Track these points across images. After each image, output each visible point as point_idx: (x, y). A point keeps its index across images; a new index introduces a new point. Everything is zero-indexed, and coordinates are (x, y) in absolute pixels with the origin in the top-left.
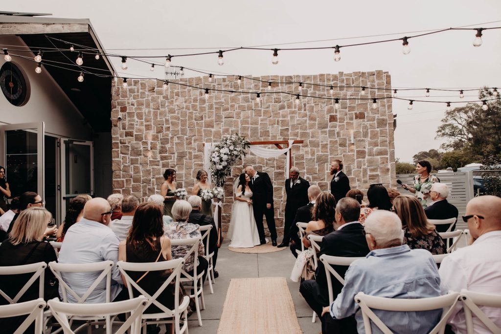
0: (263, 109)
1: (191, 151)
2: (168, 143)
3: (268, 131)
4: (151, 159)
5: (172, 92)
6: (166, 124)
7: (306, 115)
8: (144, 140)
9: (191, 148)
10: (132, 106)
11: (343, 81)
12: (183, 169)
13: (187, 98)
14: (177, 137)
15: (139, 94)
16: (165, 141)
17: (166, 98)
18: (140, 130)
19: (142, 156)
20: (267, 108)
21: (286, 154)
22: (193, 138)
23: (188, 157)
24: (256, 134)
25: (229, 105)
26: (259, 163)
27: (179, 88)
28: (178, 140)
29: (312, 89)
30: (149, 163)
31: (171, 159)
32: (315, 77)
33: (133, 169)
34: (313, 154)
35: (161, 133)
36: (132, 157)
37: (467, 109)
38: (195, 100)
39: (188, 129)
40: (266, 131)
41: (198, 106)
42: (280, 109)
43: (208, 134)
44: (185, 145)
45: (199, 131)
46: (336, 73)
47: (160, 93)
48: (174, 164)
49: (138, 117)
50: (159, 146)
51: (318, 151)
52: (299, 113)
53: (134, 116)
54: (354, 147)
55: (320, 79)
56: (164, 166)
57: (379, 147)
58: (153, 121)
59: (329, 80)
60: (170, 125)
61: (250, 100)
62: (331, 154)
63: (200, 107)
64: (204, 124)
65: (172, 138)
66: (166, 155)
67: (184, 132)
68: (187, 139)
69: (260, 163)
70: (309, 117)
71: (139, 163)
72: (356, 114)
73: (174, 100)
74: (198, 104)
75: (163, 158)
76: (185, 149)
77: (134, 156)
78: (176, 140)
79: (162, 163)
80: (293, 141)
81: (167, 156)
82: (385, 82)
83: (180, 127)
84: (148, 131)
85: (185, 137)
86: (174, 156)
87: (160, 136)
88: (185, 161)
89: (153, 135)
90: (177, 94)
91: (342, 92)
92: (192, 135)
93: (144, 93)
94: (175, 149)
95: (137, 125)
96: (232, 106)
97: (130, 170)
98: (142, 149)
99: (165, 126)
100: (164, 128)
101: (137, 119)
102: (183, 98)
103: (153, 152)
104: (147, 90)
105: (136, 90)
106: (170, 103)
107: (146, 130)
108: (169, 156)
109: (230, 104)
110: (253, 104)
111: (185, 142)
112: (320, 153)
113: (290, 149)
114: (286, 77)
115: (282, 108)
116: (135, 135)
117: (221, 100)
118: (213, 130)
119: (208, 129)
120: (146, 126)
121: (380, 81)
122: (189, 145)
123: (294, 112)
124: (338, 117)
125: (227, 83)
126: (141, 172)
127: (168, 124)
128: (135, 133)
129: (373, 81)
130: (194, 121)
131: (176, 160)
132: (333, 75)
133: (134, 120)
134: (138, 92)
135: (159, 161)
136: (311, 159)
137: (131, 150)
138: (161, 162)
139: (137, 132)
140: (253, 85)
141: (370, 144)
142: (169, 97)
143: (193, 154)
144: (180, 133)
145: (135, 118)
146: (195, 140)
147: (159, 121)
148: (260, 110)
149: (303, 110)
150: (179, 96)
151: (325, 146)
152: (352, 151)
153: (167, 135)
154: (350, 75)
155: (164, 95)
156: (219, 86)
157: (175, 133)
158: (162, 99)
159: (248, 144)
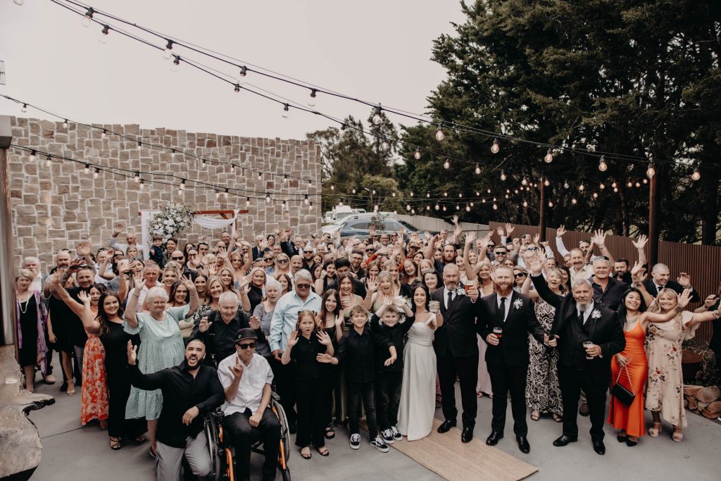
0: (199, 171)
1: (110, 218)
2: (76, 207)
3: (205, 196)
4: (51, 229)
5: (81, 141)
6: (73, 183)
7: (244, 181)
8: (39, 204)
9: (110, 214)
10: (18, 155)
11: (279, 148)
12: (99, 240)
13: (103, 150)
14: (90, 200)
15: (29, 138)
16: (72, 205)
17: (72, 147)
18: (32, 189)
19: (37, 225)
20: (204, 170)
21: (231, 224)
22: (112, 202)
23: (105, 225)
24: (190, 199)
25: (158, 162)
26: (194, 232)
27: (92, 137)
28: (92, 203)
29: (251, 152)
30: (48, 234)
31: (82, 228)
32: (253, 140)
33: (22, 242)
34: (250, 221)
35: (66, 195)
36: (20, 226)
37: (328, 134)
38: (115, 154)
39: (105, 190)
40: (202, 196)
41: (119, 163)
42: (218, 172)
43: (132, 197)
44: (101, 210)
45: (121, 194)
46: (273, 138)
47: (63, 140)
48: (87, 235)
49: (27, 171)
50: (63, 211)
51: (255, 219)
52: (238, 178)
53: (21, 170)
54: (288, 215)
55: (259, 144)
56: (71, 237)
57: (309, 215)
58: (52, 178)
59: (266, 145)
60: (79, 185)
61: (185, 160)
62: (268, 221)
63: (121, 163)
64: (127, 185)
65: (82, 201)
66: (73, 222)
67: (99, 193)
68: (104, 203)
69: (196, 232)
70: (248, 182)
71: (32, 234)
72: (290, 181)
73: (85, 152)
74: (118, 159)
75: (69, 227)
76: (102, 214)
77: (24, 225)
78: (88, 204)
79: (69, 233)
80: (238, 211)
81: (76, 225)
82: (316, 152)
83: (94, 187)
84: (44, 191)
85: (102, 200)
86: (86, 225)
87: (65, 198)
88: (101, 230)
89: (54, 197)
90: (89, 144)
91: (278, 158)
92: (110, 197)
93: (37, 138)
94: (87, 216)
95: (26, 182)
96: (163, 165)
97: (18, 244)
98: (36, 214)
99: (71, 185)
100: (70, 188)
101: (26, 175)
102: (98, 151)
103: (55, 219)
104: (41, 133)
105: (23, 133)
106: (78, 155)
107: (41, 190)
108: (79, 225)
109: (160, 162)
110: (188, 164)
111: (101, 207)
112: (258, 221)
113: (236, 220)
114: (225, 137)
115: (220, 170)
116: (25, 196)
117: (148, 156)
118: (139, 192)
119: (133, 191)
120: (41, 183)
121: (312, 151)
122: (107, 210)
123: (232, 177)
124: (275, 183)
125: (156, 136)
126: (36, 246)
127: (77, 183)
128: (24, 193)
129: (306, 151)
130: (113, 180)
131: (88, 229)
132: (271, 140)
133: (22, 175)
134: (26, 135)
135: (64, 231)
136: (249, 227)
137: (19, 217)
138: (67, 233)
139: (26, 191)
140: (187, 142)
141: (302, 212)
142: (76, 147)
143: (113, 222)
144: (94, 195)
145: (24, 172)
146: (115, 205)
147: (62, 178)
148: (196, 172)
149: (241, 174)
150: (91, 147)
151: (262, 214)
152: (286, 218)
153: (76, 197)
154: (285, 142)
155: (68, 144)
156: (147, 139)
157: (86, 195)
158: (66, 149)
159: (194, 214)
